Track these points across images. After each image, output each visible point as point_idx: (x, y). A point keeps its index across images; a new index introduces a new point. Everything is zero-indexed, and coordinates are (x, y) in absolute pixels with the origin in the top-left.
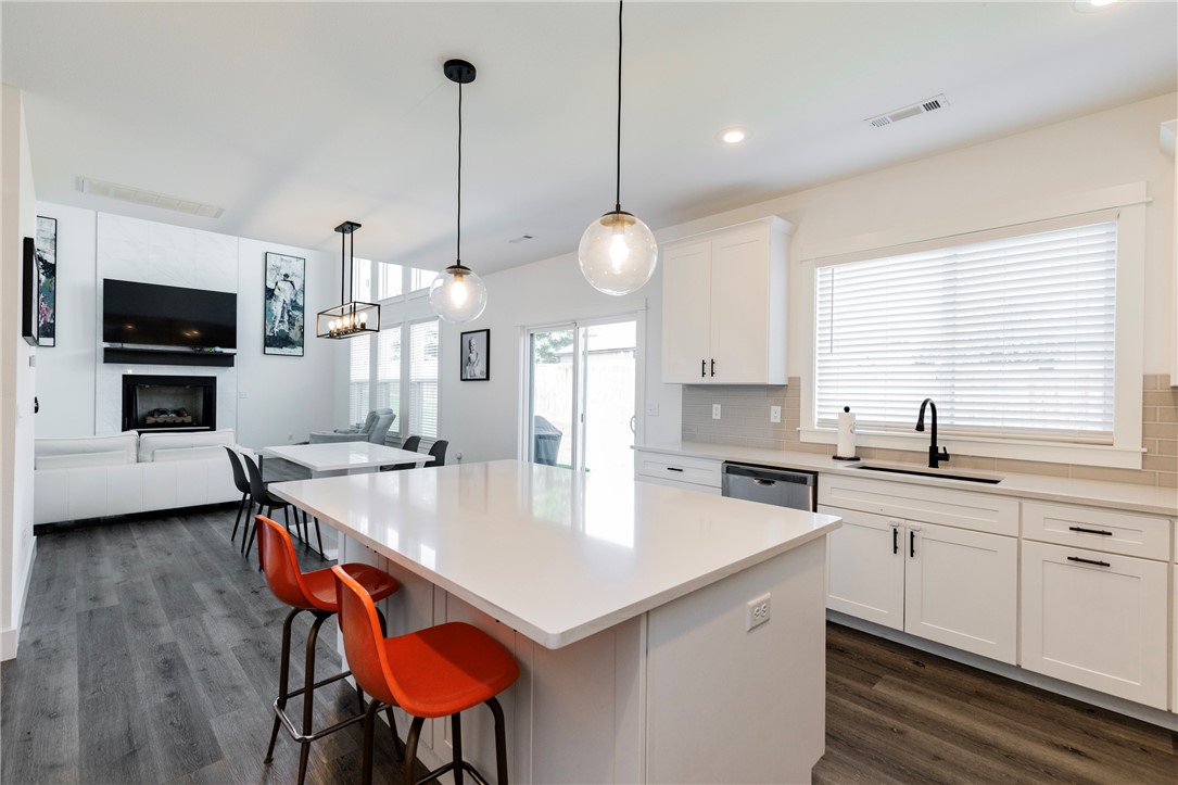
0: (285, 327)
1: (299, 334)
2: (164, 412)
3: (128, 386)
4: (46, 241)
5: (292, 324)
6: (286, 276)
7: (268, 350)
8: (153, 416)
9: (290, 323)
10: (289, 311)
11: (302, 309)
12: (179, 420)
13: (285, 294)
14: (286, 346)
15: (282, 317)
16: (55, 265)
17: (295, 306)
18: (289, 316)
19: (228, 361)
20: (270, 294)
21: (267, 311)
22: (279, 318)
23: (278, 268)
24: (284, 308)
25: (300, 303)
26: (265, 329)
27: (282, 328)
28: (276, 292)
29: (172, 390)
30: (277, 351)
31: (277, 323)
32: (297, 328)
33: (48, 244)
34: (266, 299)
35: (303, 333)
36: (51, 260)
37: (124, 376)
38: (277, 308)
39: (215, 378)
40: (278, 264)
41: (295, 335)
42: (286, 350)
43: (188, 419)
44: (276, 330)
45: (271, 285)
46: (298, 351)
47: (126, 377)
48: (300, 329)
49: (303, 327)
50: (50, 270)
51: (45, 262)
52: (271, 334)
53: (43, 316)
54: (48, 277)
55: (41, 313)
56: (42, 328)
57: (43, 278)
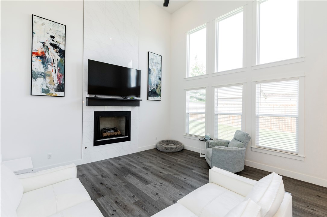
1: (160, 91)
2: (108, 130)
3: (96, 117)
4: (61, 38)
5: (157, 85)
6: (155, 63)
8: (105, 132)
11: (161, 79)
12: (116, 133)
13: (155, 71)
14: (155, 96)
16: (65, 51)
21: (149, 79)
22: (153, 83)
23: (153, 60)
25: (160, 76)
26: (148, 88)
27: (154, 88)
28: (152, 71)
30: (152, 98)
31: (152, 85)
33: (62, 39)
34: (149, 74)
36: (63, 48)
37: (94, 112)
38: (152, 78)
39: (130, 112)
40: (153, 58)
41: (158, 91)
42: (155, 98)
44: (152, 89)
45: (150, 67)
46: (159, 98)
47: (95, 112)
48: (160, 88)
49: (161, 87)
50: (62, 54)
51: (60, 49)
52: (150, 91)
53: (59, 79)
54: (61, 57)
55: (58, 78)
56: (59, 86)
57: (59, 58)
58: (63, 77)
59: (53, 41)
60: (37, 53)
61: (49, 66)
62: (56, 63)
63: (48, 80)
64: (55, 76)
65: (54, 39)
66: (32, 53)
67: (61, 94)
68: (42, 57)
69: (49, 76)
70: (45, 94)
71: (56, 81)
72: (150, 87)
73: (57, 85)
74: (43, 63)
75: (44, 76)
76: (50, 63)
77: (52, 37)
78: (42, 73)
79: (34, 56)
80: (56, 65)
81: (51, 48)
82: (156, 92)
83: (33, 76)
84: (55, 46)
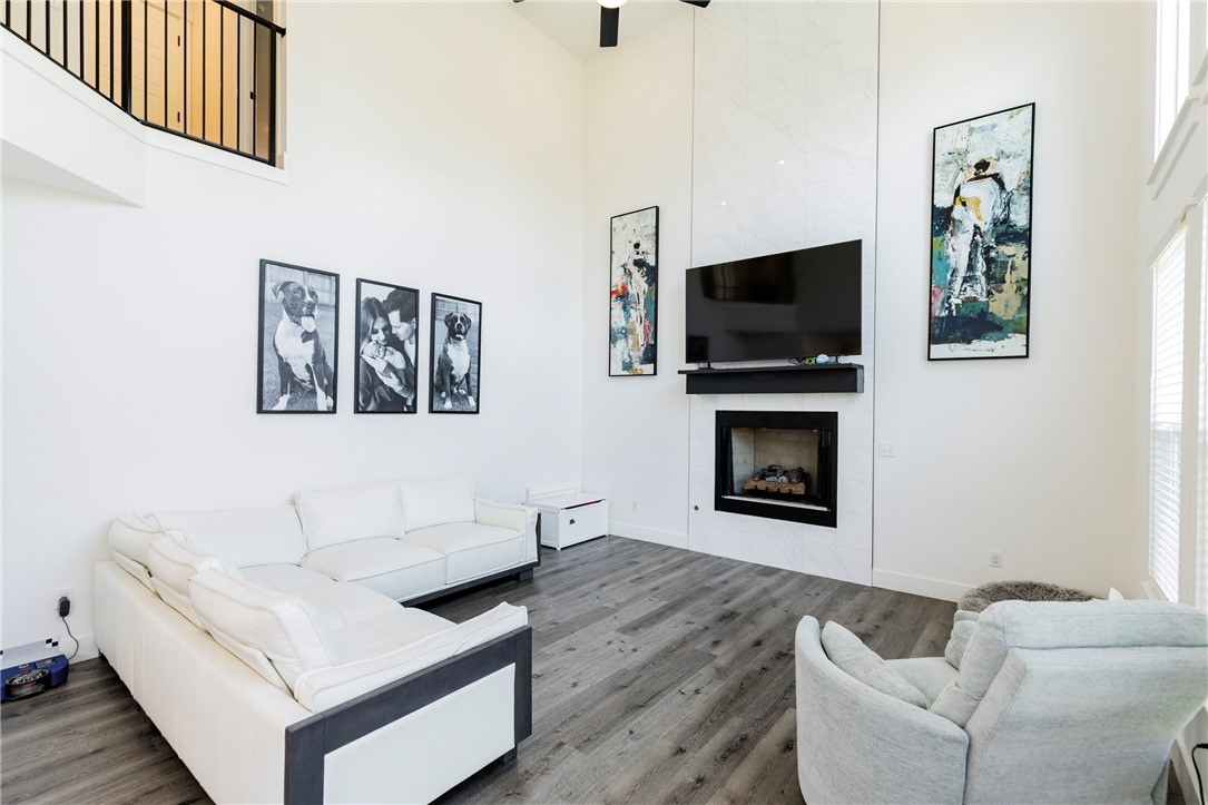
0: (978, 290)
1: (1016, 302)
3: (726, 428)
4: (650, 240)
5: (995, 279)
6: (983, 165)
7: (940, 350)
9: (989, 276)
10: (988, 249)
11: (1025, 237)
12: (785, 490)
13: (981, 208)
14: (979, 337)
15: (971, 267)
17: (1008, 232)
18: (989, 261)
19: (846, 380)
20: (942, 220)
21: (936, 258)
22: (962, 272)
23: (964, 153)
24: (974, 245)
25: (1020, 220)
26: (931, 304)
27: (970, 293)
28: (957, 213)
29: (793, 436)
30: (959, 349)
31: (957, 286)
32: (1009, 287)
33: (652, 242)
34: (934, 234)
35: (1027, 299)
36: (653, 263)
37: (717, 412)
38: (958, 248)
39: (836, 413)
40: (962, 145)
41: (1003, 305)
42: (980, 347)
43: (800, 489)
44: (955, 301)
45: (943, 200)
46: (1014, 344)
47: (719, 414)
48: (1020, 289)
49: (1029, 281)
50: (652, 274)
51: (648, 266)
52: (945, 313)
53: (646, 335)
54: (650, 285)
55: (645, 333)
56: (645, 353)
57: (646, 286)
58: (652, 329)
59: (638, 253)
60: (616, 292)
61: (632, 311)
62: (642, 301)
63: (631, 342)
64: (640, 330)
65: (640, 250)
66: (611, 293)
67: (649, 368)
68: (622, 296)
69: (632, 331)
70: (625, 373)
71: (641, 342)
72: (942, 296)
73: (643, 349)
74: (624, 308)
75: (626, 333)
76: (634, 305)
77: (637, 246)
78: (623, 328)
79: (614, 297)
80: (642, 306)
81: (634, 269)
82: (984, 314)
83: (612, 339)
84: (639, 264)
